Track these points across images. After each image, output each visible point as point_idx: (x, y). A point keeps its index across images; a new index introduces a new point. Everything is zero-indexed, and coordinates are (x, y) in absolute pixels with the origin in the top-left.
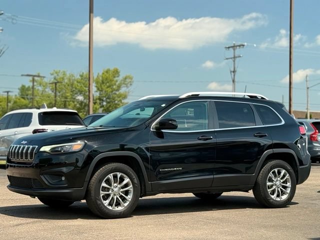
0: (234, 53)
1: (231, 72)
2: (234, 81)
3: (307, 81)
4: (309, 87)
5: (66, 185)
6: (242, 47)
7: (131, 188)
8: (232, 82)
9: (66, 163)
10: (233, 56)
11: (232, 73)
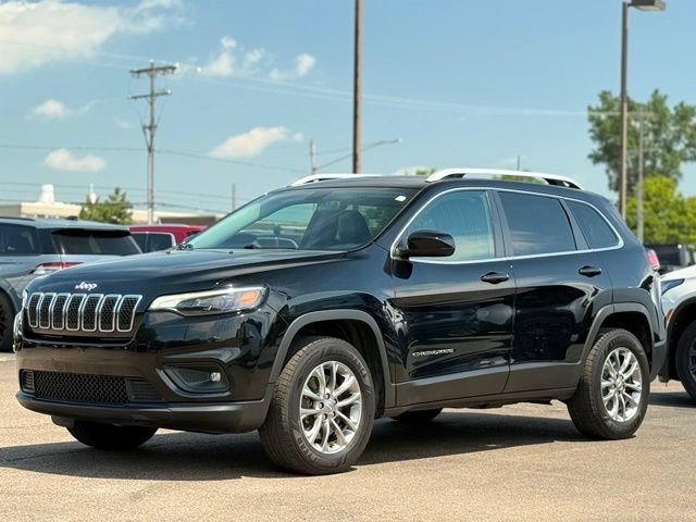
0: (152, 84)
1: (144, 128)
2: (150, 149)
3: (311, 154)
4: (316, 166)
5: (227, 394)
6: (170, 71)
7: (358, 399)
8: (147, 152)
9: (213, 340)
10: (149, 92)
11: (148, 131)
